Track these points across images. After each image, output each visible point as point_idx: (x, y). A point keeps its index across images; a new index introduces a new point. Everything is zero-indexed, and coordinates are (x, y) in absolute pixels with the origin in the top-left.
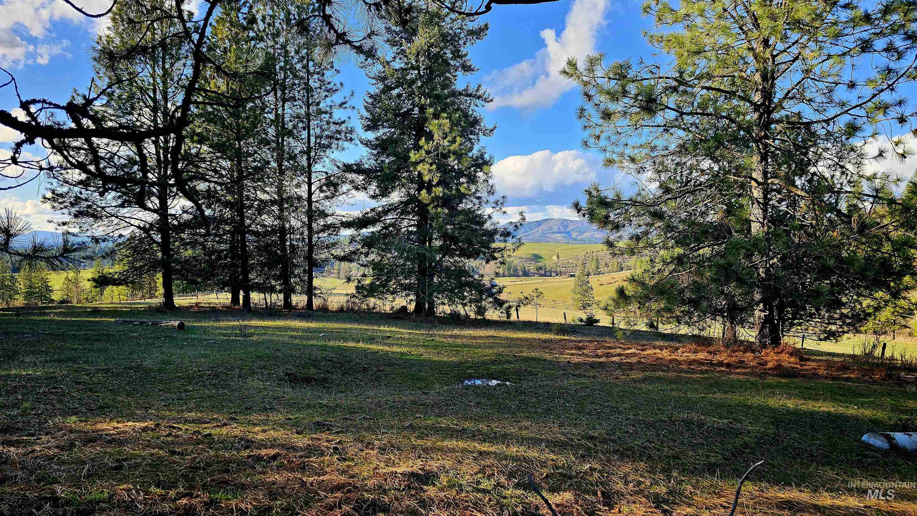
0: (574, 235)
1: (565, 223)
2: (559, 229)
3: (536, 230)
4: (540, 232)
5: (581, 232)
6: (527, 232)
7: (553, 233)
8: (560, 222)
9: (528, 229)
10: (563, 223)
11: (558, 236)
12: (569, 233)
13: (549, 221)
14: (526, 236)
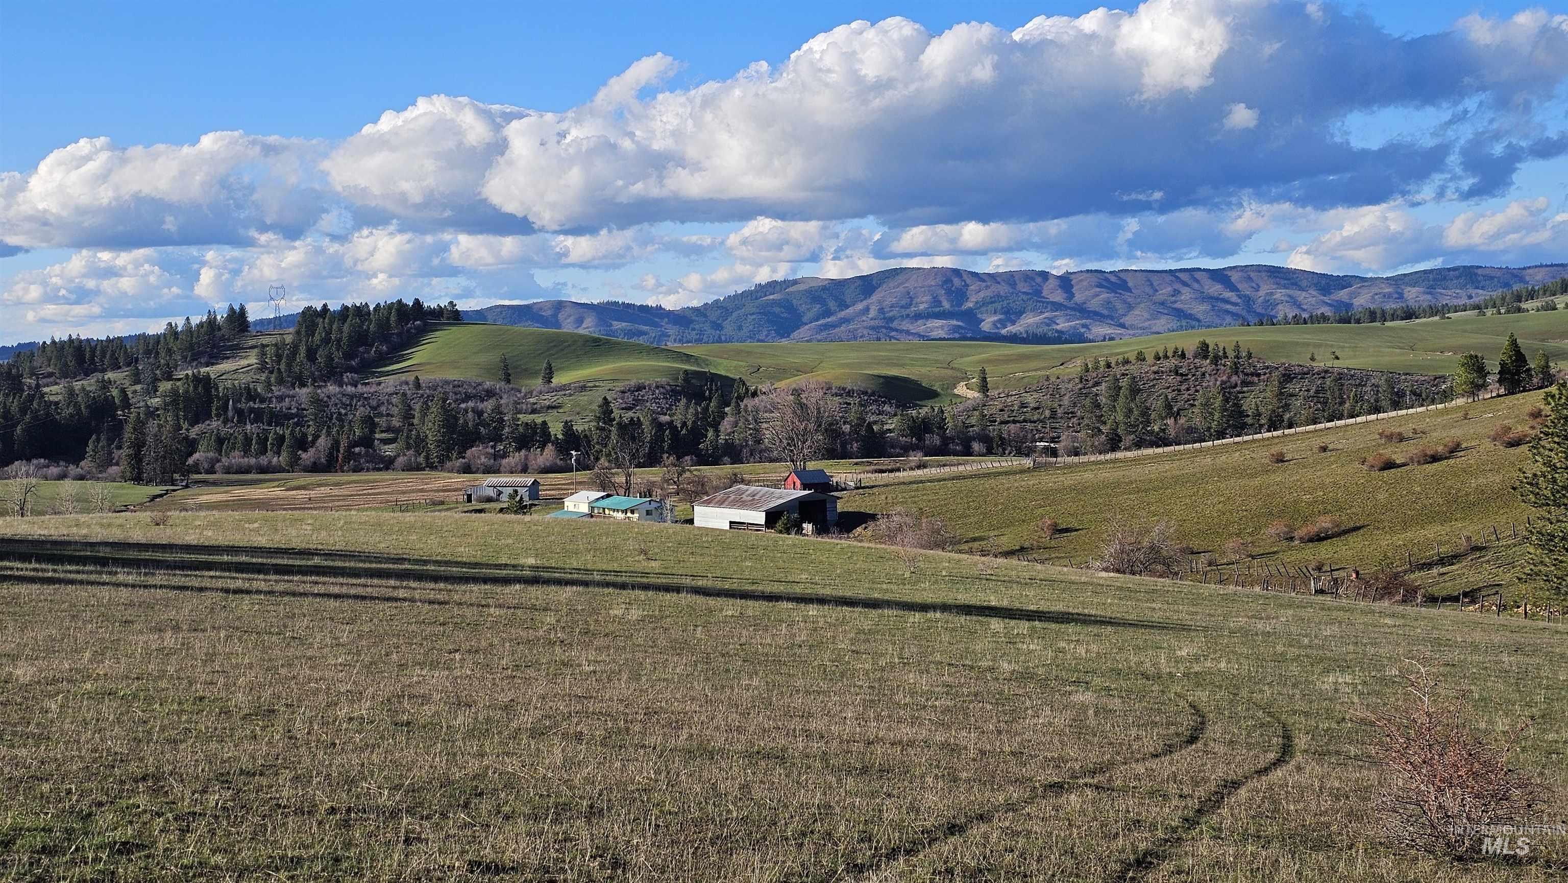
0: (986, 326)
1: (957, 282)
2: (936, 302)
3: (860, 306)
4: (873, 313)
5: (1011, 315)
6: (828, 313)
7: (918, 316)
8: (939, 281)
9: (832, 305)
10: (948, 281)
11: (937, 327)
12: (971, 317)
13: (901, 278)
14: (826, 327)
